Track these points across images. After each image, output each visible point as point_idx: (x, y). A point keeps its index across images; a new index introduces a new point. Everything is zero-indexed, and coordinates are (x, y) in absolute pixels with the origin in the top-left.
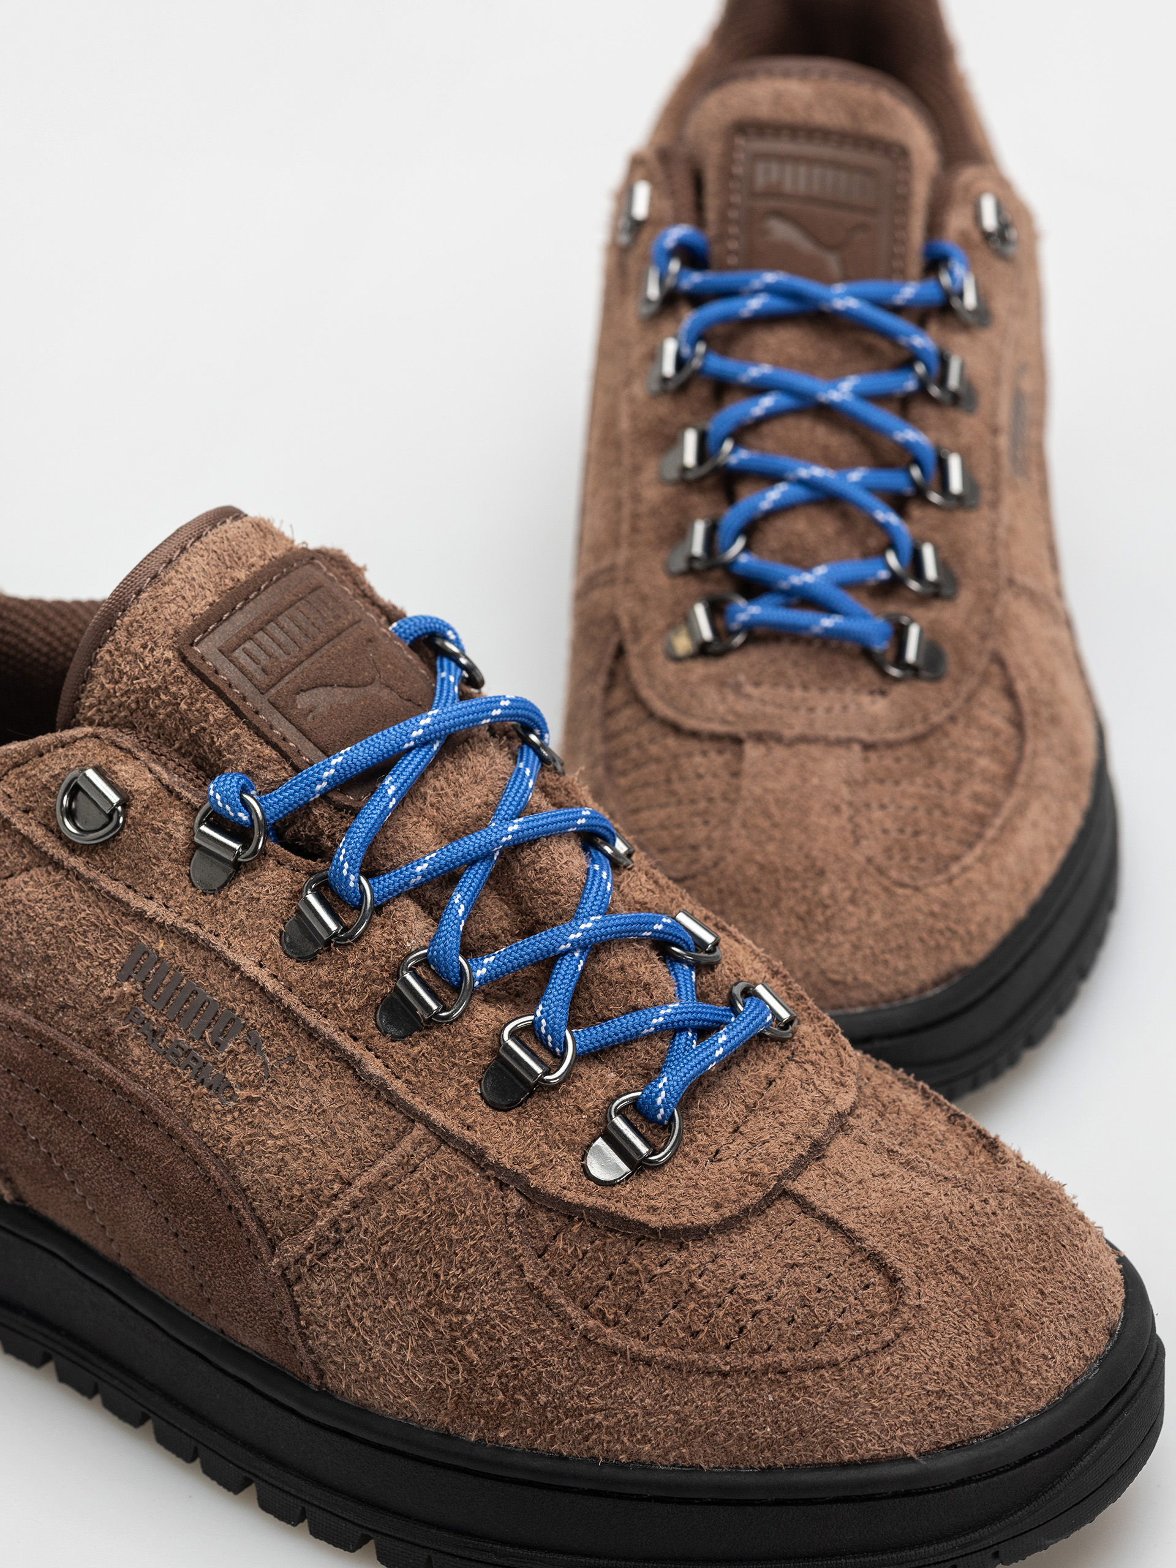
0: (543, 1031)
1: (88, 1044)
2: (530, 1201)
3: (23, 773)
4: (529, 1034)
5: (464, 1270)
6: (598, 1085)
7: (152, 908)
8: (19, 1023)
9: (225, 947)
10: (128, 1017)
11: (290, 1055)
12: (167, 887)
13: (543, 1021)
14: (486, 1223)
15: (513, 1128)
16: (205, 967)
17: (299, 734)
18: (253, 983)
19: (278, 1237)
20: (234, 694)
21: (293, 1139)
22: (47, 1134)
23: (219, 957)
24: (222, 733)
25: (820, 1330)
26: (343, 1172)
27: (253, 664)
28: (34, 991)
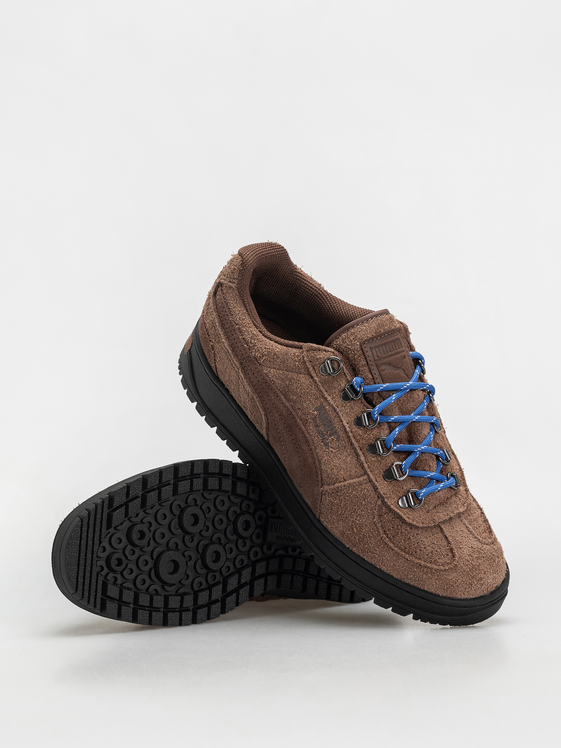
0: (403, 468)
1: (301, 420)
2: (383, 503)
3: (313, 353)
4: (399, 467)
5: (362, 511)
6: (409, 484)
7: (329, 398)
8: (288, 407)
9: (342, 416)
10: (312, 419)
11: (345, 446)
12: (334, 396)
13: (404, 465)
14: (371, 504)
15: (387, 486)
16: (335, 417)
17: (379, 374)
18: (344, 426)
19: (324, 484)
20: (368, 359)
21: (337, 465)
22: (283, 433)
23: (339, 417)
24: (362, 367)
25: (433, 560)
26: (345, 477)
27: (376, 353)
28: (295, 402)
